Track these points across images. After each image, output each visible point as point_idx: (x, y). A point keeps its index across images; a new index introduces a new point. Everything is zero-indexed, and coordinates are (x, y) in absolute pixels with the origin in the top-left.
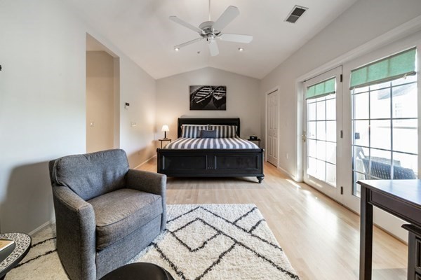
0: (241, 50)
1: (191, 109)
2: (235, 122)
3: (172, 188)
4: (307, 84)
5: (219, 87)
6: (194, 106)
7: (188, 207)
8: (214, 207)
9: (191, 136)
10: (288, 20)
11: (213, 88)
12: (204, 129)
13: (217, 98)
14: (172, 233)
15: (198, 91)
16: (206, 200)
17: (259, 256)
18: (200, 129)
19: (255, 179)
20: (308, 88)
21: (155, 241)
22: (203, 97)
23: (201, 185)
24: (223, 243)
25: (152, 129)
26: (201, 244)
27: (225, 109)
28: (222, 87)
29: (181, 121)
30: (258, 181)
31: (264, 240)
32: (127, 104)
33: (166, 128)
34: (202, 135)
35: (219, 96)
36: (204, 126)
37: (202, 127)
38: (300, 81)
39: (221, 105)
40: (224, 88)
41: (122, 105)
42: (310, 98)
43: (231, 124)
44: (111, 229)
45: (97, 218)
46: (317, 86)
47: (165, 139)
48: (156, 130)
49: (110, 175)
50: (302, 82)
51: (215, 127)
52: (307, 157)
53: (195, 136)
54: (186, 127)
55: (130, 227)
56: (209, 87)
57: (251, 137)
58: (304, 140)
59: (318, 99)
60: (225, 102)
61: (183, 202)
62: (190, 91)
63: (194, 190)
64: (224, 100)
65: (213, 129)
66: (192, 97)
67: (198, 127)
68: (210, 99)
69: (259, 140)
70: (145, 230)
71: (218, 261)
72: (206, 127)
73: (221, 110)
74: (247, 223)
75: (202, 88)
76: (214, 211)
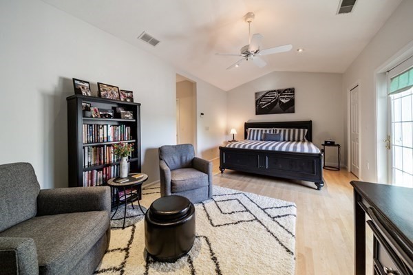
0: (300, 50)
1: (256, 114)
2: (307, 125)
3: (230, 178)
4: (391, 75)
5: (286, 90)
6: (260, 111)
7: (234, 191)
8: (253, 196)
9: (255, 138)
10: (340, 12)
11: (279, 92)
12: (268, 132)
13: (284, 101)
14: (215, 202)
15: (264, 96)
16: (251, 191)
17: (269, 231)
18: (264, 132)
19: (312, 184)
20: (392, 79)
21: (204, 202)
22: (269, 102)
23: (254, 180)
24: (246, 216)
25: (224, 132)
26: (230, 212)
27: (293, 112)
28: (289, 89)
29: (247, 126)
30: (316, 187)
31: (281, 226)
32: (202, 114)
33: (233, 131)
34: (266, 138)
35: (286, 99)
36: (268, 129)
37: (266, 131)
38: (380, 72)
39: (289, 107)
40: (292, 90)
41: (199, 114)
42: (392, 93)
43: (299, 128)
44: (177, 183)
45: (172, 176)
46: (401, 76)
47: (234, 141)
48: (227, 133)
49: (184, 158)
50: (385, 73)
51: (280, 131)
52: (392, 168)
53: (259, 139)
54: (251, 130)
55: (186, 186)
56: (275, 91)
57: (326, 142)
58: (389, 146)
59: (403, 93)
60: (294, 104)
61: (233, 188)
62: (256, 98)
63: (245, 183)
64: (292, 102)
65: (278, 132)
66: (257, 102)
67: (262, 131)
68: (276, 102)
69: (338, 145)
70: (197, 192)
71: (236, 223)
72: (270, 131)
73: (288, 112)
74: (274, 213)
75: (267, 93)
76: (252, 198)
